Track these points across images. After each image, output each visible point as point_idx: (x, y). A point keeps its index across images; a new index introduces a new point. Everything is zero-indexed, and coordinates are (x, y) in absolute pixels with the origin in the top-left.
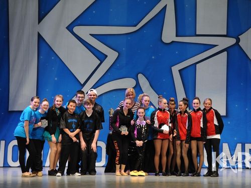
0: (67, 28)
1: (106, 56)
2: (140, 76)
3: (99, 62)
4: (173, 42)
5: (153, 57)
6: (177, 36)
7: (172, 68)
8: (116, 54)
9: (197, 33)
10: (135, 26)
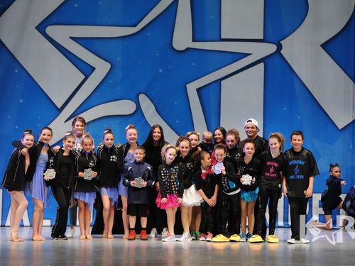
0: (37, 28)
1: (93, 69)
2: (142, 98)
3: (84, 77)
4: (188, 49)
5: (160, 71)
6: (193, 41)
7: (187, 85)
8: (107, 66)
9: (222, 37)
10: (135, 26)
